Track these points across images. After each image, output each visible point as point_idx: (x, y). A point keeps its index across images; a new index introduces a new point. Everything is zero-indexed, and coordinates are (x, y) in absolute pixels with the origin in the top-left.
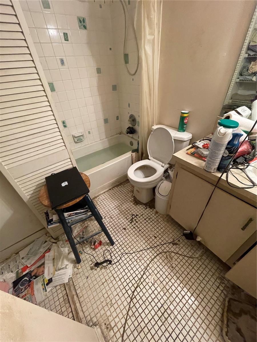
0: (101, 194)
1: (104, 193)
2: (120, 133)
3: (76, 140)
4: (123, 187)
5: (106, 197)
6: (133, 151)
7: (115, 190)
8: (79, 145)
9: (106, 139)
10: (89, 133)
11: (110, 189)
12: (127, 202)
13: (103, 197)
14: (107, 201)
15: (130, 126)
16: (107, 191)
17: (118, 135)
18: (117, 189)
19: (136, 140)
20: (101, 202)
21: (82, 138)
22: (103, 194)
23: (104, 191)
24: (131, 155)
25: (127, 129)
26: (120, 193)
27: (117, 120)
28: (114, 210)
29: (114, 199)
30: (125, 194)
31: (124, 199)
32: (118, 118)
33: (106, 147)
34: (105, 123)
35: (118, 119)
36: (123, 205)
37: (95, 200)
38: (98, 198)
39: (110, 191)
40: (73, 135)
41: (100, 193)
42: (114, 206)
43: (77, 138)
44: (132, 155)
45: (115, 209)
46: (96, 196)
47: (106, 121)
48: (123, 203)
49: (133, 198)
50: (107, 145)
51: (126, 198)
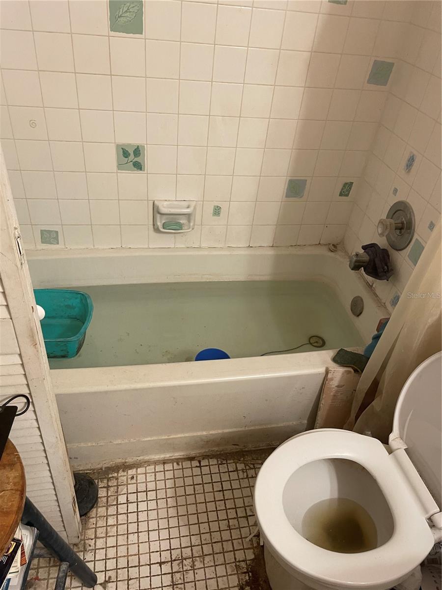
0: (148, 463)
1: (164, 462)
2: (334, 247)
3: (159, 224)
4: (241, 475)
5: (161, 485)
6: (341, 358)
7: (205, 470)
8: (166, 241)
9: (271, 252)
10: (217, 211)
11: (191, 459)
12: (220, 559)
13: (151, 478)
14: (152, 505)
15: (382, 242)
16: (177, 461)
17: (323, 251)
18: (215, 469)
19: (381, 305)
20: (132, 498)
21: (183, 221)
22: (156, 463)
23: (167, 456)
24: (322, 370)
25: (364, 248)
26: (219, 496)
27: (341, 195)
28: (156, 569)
29: (182, 511)
30: (232, 514)
31: (216, 537)
32: (346, 190)
33: (257, 278)
34: (287, 196)
35: (347, 195)
36: (198, 564)
37: (117, 479)
38: (131, 472)
39: (187, 464)
40: (156, 202)
41: (147, 458)
42: (165, 545)
43: (165, 217)
44: (327, 372)
45: (161, 564)
46: (130, 460)
47: (295, 188)
48: (203, 556)
49: (250, 555)
50: (264, 272)
51: (226, 535)
